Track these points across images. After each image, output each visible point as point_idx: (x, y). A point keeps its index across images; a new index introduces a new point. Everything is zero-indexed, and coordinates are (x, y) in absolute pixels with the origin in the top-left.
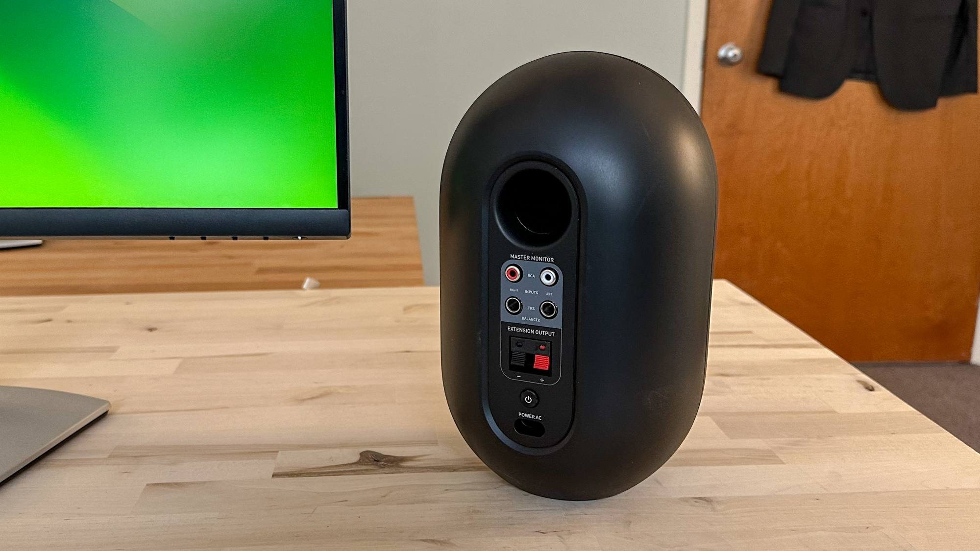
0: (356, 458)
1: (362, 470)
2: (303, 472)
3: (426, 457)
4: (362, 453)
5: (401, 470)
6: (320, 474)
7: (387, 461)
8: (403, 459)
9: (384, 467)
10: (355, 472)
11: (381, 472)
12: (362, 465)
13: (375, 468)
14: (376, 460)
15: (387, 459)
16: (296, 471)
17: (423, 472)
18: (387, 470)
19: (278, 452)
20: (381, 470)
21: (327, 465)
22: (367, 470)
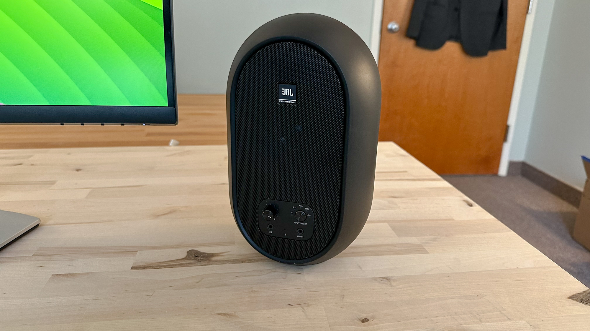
0: (184, 255)
1: (187, 264)
2: (150, 266)
3: (226, 254)
4: (189, 251)
5: (211, 263)
6: (160, 267)
7: (203, 257)
8: (213, 255)
9: (201, 261)
10: (182, 265)
11: (198, 264)
12: (188, 260)
13: (194, 262)
14: (197, 256)
15: (203, 255)
16: (146, 265)
17: (224, 264)
18: (202, 263)
19: (137, 251)
20: (199, 264)
21: (166, 260)
22: (190, 263)
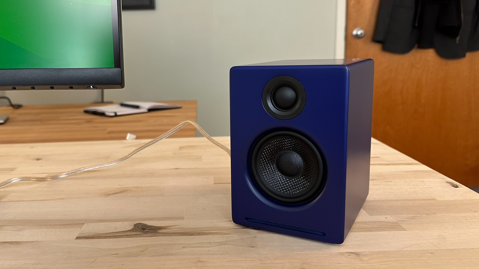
0: (131, 228)
1: (132, 235)
2: (95, 236)
3: (174, 227)
4: (135, 224)
5: (158, 235)
6: (106, 237)
7: (150, 229)
8: (160, 228)
9: (147, 233)
10: (128, 236)
11: (144, 236)
12: (134, 231)
13: (141, 234)
14: (143, 228)
15: (150, 228)
16: (91, 236)
17: (171, 236)
18: (149, 234)
19: (84, 224)
20: (145, 235)
21: (112, 232)
22: (136, 235)
